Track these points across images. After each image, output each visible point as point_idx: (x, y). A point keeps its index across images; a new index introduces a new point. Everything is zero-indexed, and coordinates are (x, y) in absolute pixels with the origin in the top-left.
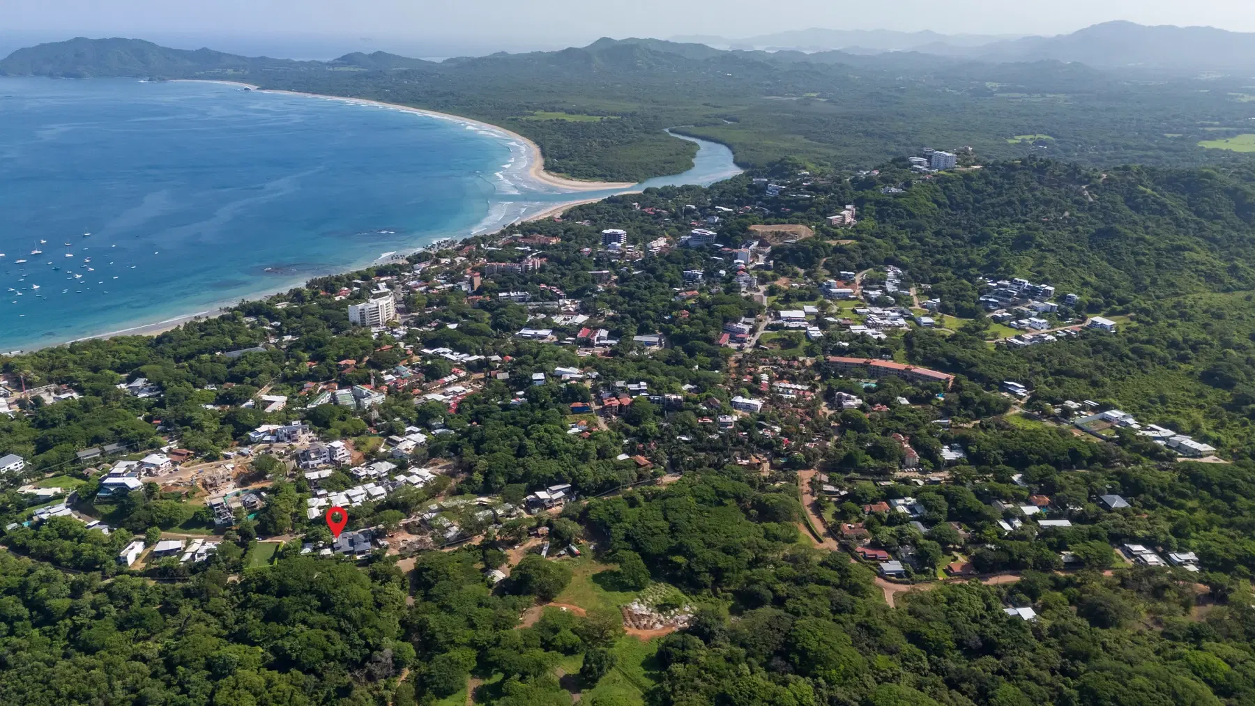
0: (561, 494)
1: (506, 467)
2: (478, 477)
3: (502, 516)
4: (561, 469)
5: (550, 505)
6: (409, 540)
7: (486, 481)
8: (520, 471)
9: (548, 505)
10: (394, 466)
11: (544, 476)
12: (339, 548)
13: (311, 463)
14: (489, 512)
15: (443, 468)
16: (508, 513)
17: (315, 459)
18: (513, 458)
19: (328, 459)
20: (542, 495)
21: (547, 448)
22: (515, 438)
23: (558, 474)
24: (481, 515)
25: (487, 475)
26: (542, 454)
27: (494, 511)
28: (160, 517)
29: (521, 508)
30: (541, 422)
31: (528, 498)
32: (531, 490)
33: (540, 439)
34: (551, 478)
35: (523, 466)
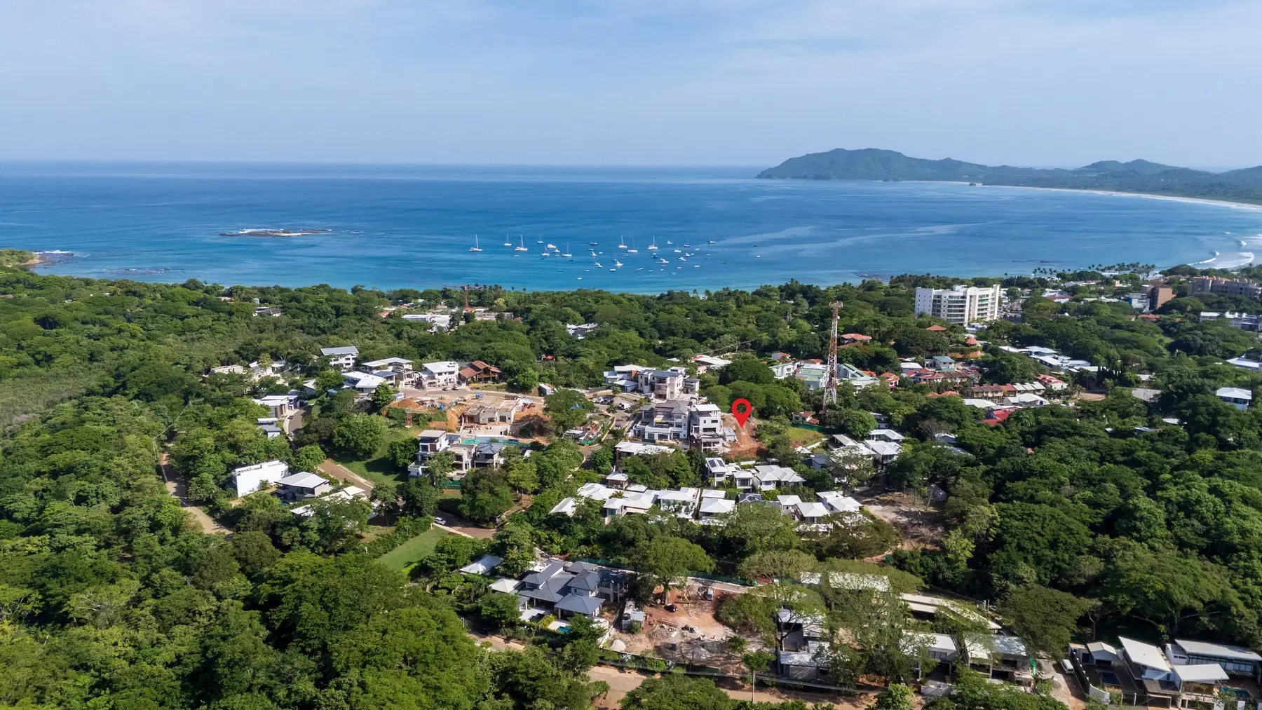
0: (1215, 672)
1: (1053, 545)
2: (961, 546)
3: (980, 666)
4: (1233, 595)
5: (1167, 694)
6: (699, 633)
7: (979, 560)
8: (1091, 566)
9: (1154, 689)
10: (799, 479)
11: (1165, 596)
12: (534, 587)
13: (648, 429)
14: (944, 643)
15: (906, 514)
16: (1006, 667)
17: (660, 425)
18: (1084, 529)
19: (683, 432)
20: (1141, 652)
21: (1205, 534)
22: (1111, 486)
23: (1219, 608)
24: (913, 642)
25: (986, 547)
26: (1182, 544)
27: (960, 644)
28: (342, 436)
29: (1059, 668)
30: (1207, 474)
31: (1094, 647)
32: (1110, 628)
33: (1187, 507)
34: (1189, 610)
35: (1107, 557)
